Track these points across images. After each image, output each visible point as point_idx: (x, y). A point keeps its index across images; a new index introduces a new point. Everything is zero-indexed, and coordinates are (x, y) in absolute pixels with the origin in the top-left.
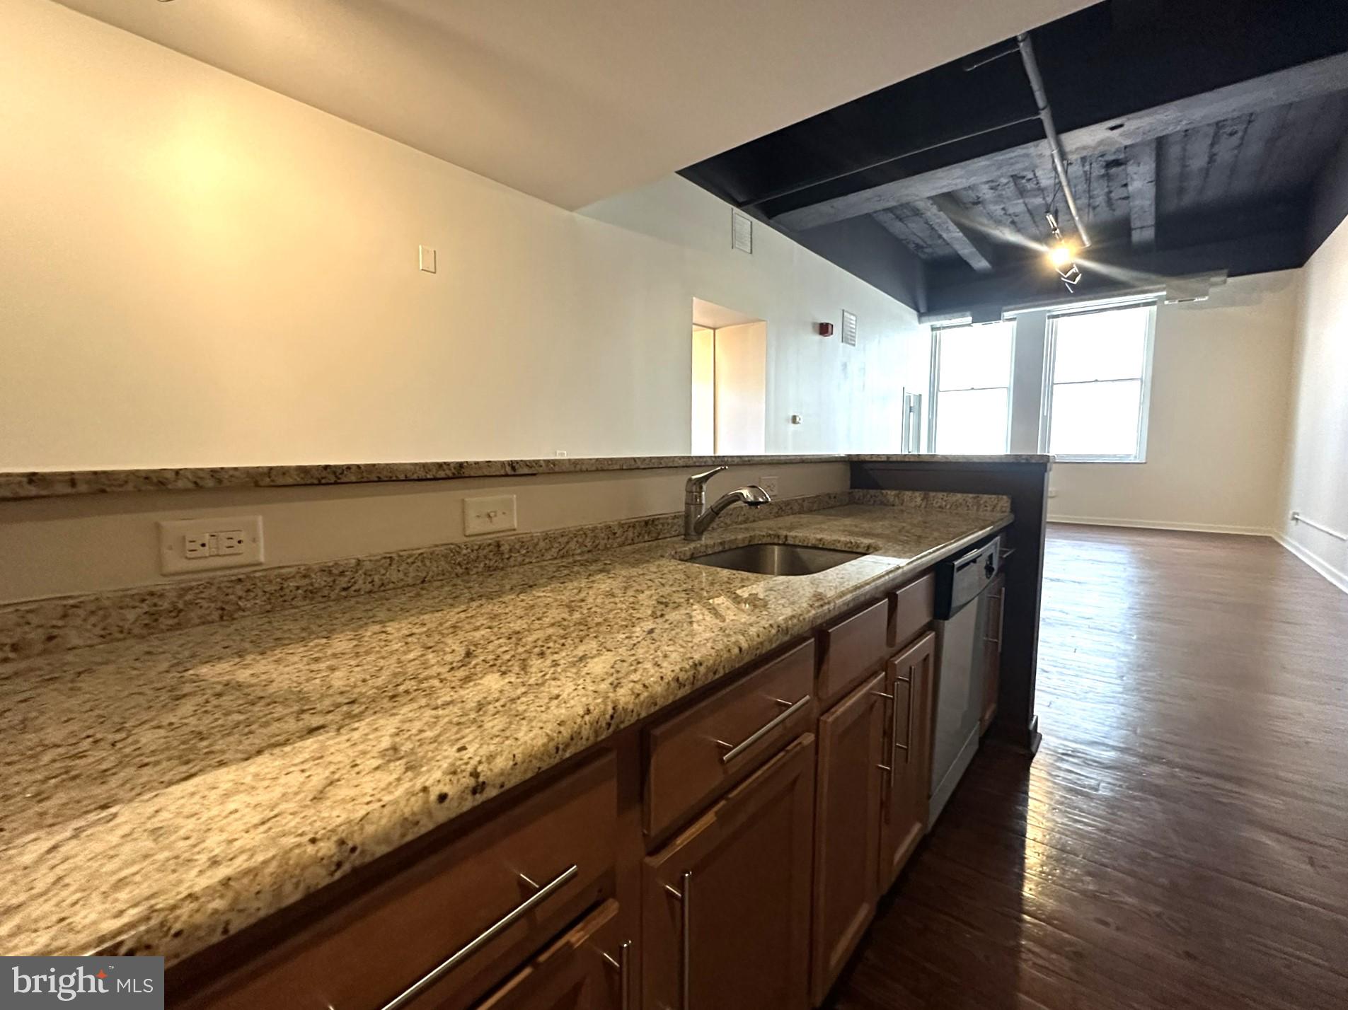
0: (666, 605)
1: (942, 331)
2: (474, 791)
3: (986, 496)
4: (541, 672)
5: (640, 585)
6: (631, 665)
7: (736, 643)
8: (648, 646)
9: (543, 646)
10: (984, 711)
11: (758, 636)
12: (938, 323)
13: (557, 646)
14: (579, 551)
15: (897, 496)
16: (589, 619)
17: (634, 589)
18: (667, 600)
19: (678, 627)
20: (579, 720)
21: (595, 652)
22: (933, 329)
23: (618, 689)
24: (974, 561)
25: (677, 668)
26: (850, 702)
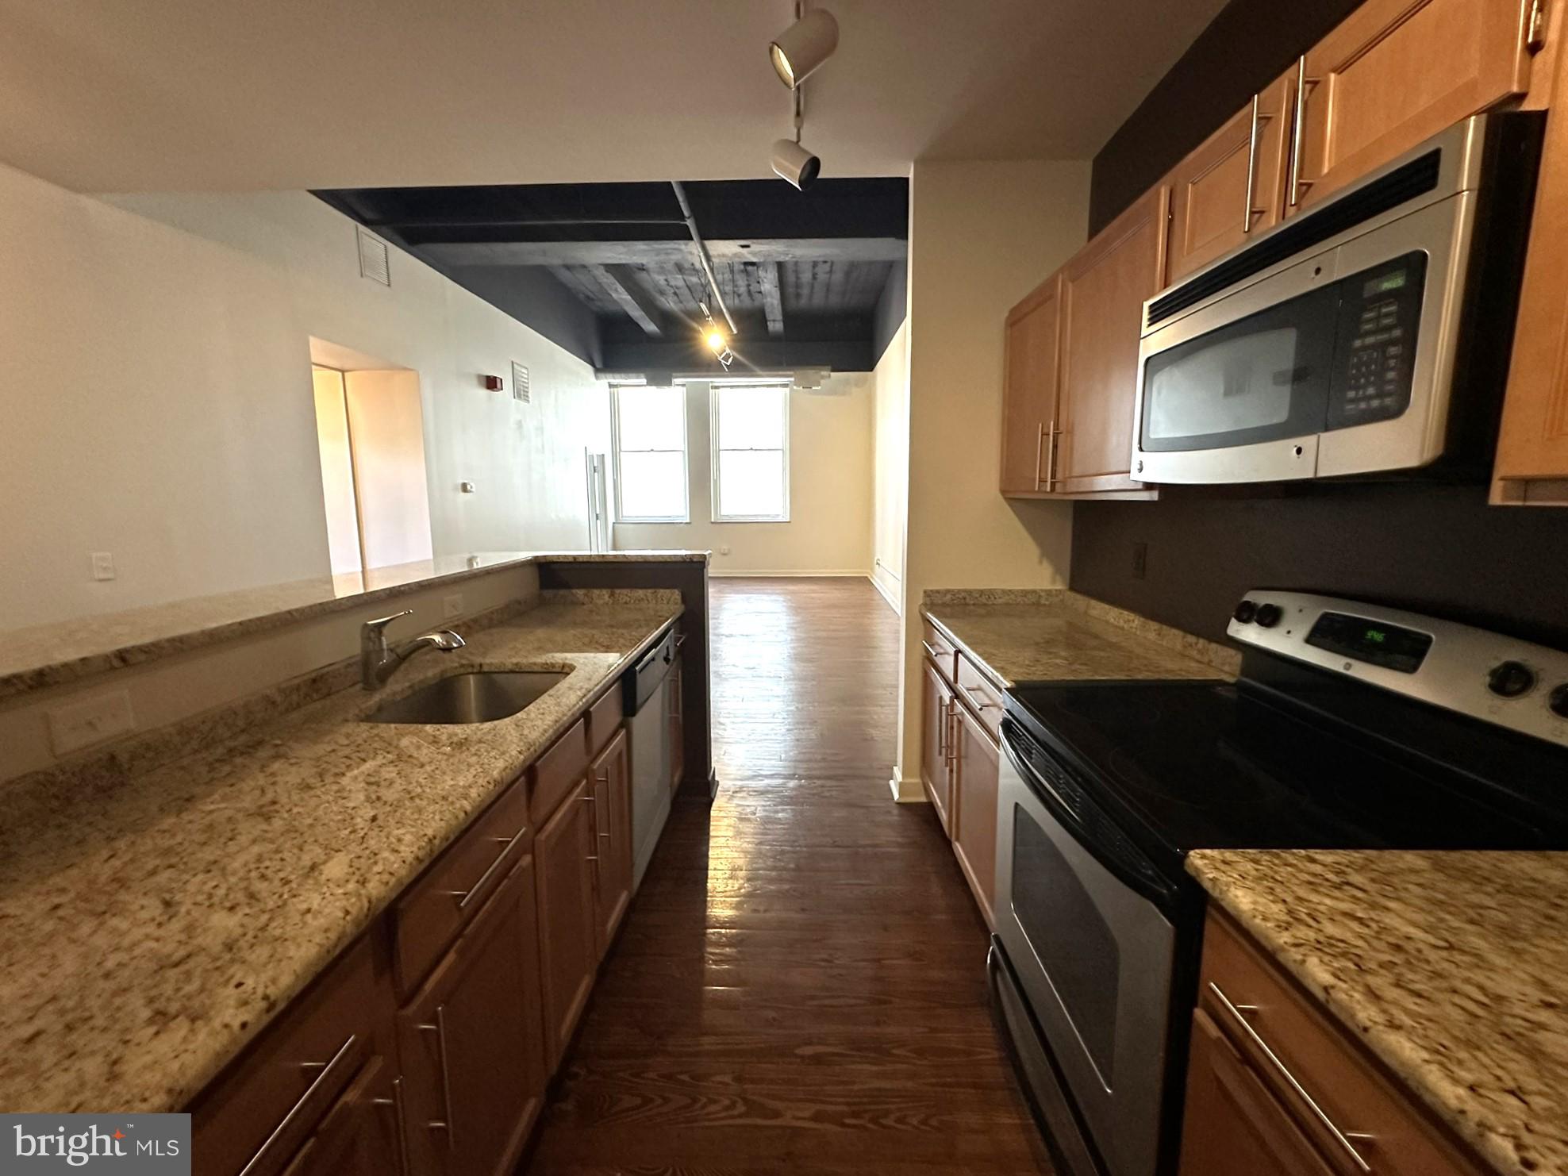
0: (378, 784)
1: (620, 389)
2: (268, 1010)
3: (662, 591)
4: (274, 894)
5: (336, 766)
6: (370, 858)
7: (462, 807)
8: (378, 836)
9: (258, 868)
10: (672, 776)
11: (479, 796)
12: (614, 381)
13: (275, 863)
14: (229, 734)
15: (585, 595)
16: (296, 823)
17: (332, 773)
18: (377, 779)
19: (400, 807)
20: (341, 922)
21: (323, 857)
22: (611, 386)
23: (366, 885)
24: (653, 659)
25: (415, 849)
26: (558, 816)
